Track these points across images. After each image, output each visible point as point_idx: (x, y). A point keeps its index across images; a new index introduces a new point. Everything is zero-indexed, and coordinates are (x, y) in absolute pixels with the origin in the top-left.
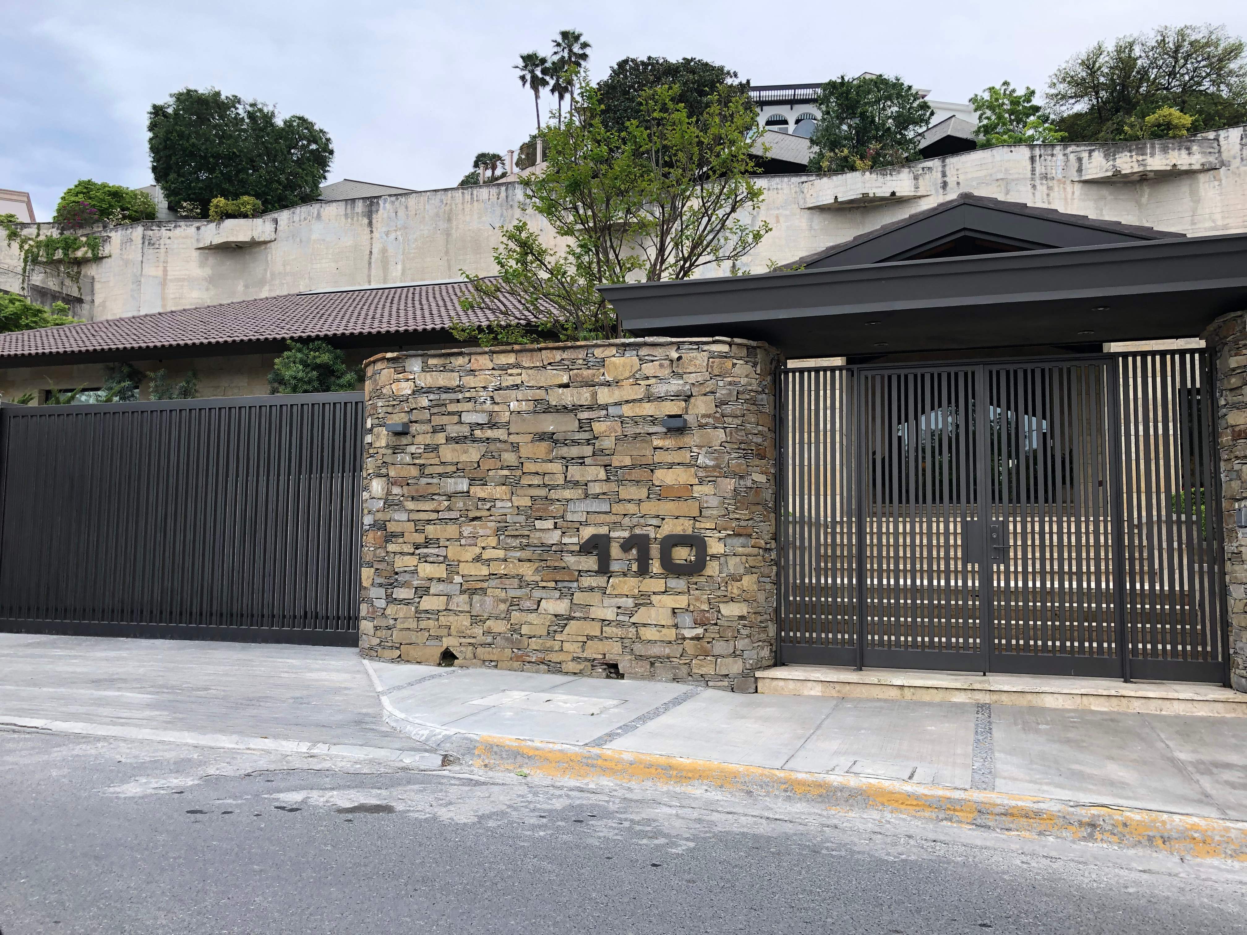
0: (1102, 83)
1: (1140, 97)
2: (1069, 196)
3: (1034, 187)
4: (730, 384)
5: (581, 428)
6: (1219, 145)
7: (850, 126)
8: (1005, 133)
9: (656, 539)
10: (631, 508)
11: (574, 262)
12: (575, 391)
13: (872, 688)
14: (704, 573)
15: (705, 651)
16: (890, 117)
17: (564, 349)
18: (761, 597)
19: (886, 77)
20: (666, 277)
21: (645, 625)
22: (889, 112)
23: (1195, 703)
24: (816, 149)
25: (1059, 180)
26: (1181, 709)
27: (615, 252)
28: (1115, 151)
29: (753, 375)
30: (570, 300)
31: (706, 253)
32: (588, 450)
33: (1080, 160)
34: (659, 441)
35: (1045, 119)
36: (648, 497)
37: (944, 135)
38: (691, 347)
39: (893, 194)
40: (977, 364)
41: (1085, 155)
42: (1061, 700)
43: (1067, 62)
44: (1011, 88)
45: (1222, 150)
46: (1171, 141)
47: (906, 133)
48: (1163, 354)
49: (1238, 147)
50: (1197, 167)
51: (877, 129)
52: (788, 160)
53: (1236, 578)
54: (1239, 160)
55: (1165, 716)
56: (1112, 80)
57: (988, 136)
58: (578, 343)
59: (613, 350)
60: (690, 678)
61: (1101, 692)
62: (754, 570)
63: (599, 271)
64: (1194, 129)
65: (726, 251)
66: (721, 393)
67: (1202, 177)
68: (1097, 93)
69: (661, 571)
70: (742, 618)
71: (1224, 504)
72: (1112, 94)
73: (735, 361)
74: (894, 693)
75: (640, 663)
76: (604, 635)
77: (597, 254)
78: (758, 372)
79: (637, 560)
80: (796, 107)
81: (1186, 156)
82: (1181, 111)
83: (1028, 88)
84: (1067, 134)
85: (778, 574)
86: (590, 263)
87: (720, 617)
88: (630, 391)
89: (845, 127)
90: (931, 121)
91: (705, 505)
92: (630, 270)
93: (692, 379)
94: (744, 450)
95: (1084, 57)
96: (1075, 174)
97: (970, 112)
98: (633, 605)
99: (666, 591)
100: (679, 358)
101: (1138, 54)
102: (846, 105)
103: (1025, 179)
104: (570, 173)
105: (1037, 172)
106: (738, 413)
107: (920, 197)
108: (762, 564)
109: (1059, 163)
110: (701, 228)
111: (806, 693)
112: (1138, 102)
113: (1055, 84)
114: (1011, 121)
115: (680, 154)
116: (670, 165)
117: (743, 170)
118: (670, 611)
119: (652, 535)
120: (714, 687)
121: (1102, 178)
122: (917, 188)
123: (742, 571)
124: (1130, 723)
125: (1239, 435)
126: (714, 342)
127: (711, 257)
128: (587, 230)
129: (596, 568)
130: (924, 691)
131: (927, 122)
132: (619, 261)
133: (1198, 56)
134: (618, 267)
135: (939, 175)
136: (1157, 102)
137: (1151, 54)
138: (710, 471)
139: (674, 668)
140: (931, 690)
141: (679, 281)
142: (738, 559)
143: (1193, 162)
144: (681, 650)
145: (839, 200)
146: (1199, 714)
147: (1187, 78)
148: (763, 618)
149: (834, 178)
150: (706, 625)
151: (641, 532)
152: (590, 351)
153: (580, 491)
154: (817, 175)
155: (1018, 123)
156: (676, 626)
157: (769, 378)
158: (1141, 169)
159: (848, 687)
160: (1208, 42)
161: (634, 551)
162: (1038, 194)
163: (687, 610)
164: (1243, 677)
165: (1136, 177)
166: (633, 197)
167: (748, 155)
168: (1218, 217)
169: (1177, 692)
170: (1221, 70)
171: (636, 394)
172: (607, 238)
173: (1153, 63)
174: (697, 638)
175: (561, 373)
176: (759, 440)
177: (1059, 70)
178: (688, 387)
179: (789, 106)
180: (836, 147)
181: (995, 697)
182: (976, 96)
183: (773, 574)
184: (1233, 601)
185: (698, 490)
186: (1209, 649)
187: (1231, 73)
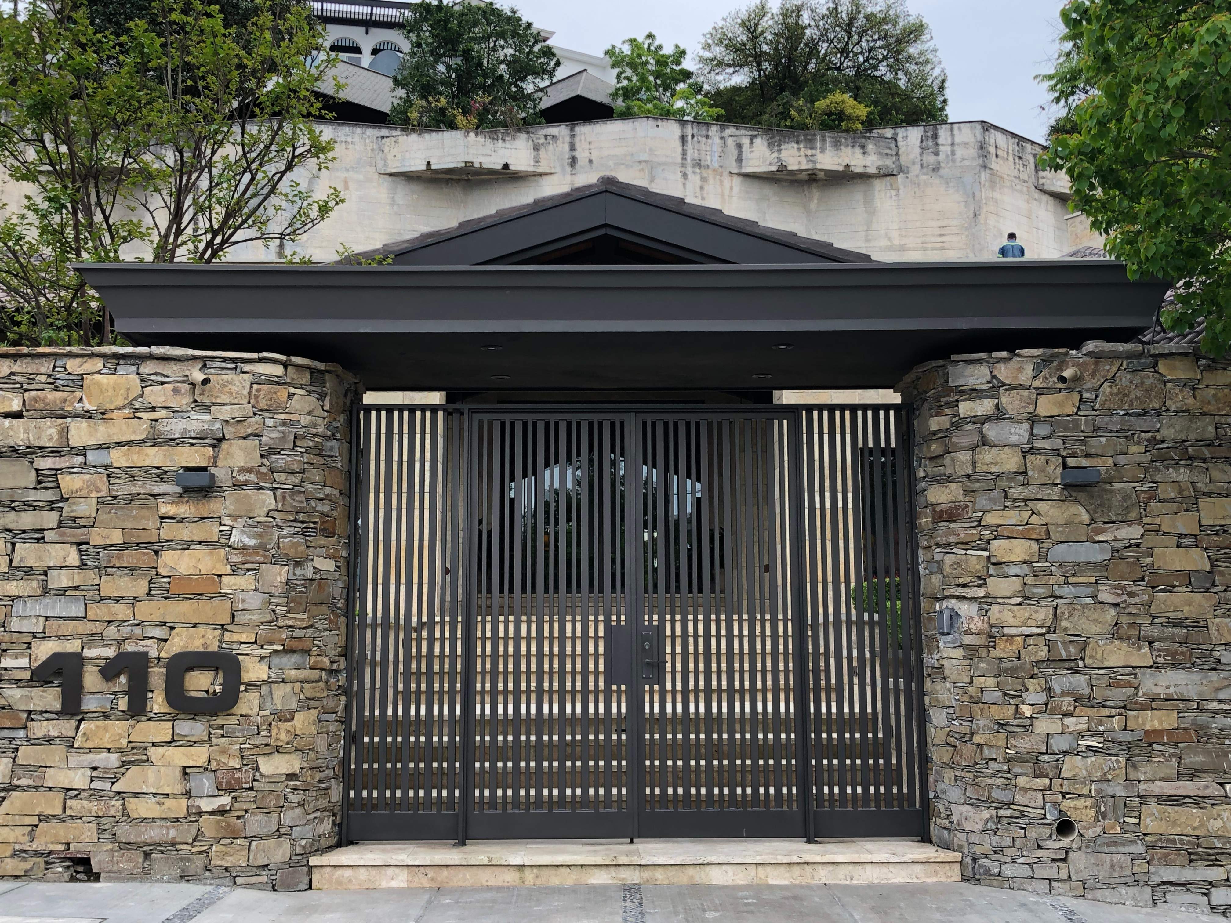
0: (765, 53)
1: (808, 76)
2: (727, 192)
3: (685, 175)
4: (284, 423)
5: (40, 482)
6: (897, 146)
7: (448, 67)
8: (649, 101)
9: (159, 659)
10: (121, 611)
11: (37, 223)
12: (32, 424)
13: (480, 872)
14: (235, 710)
15: (233, 831)
16: (502, 62)
17: (15, 357)
18: (322, 743)
19: (498, 6)
20: (183, 255)
21: (136, 795)
22: (501, 54)
23: (891, 866)
24: (402, 93)
25: (714, 170)
26: (875, 876)
27: (103, 212)
28: (780, 140)
29: (319, 412)
30: (27, 280)
31: (246, 225)
32: (50, 519)
33: (739, 146)
34: (169, 507)
35: (698, 89)
36: (148, 594)
37: (573, 95)
38: (224, 365)
39: (506, 166)
40: (628, 411)
41: (746, 141)
42: (730, 874)
43: (725, 20)
44: (657, 43)
45: (900, 152)
46: (844, 135)
47: (524, 86)
48: (853, 408)
49: (918, 151)
50: (872, 170)
51: (485, 76)
52: (362, 103)
53: (937, 700)
54: (918, 166)
55: (856, 888)
56: (776, 49)
57: (629, 102)
58: (40, 350)
59: (99, 364)
60: (208, 874)
61: (781, 859)
62: (312, 703)
63: (77, 239)
64: (870, 124)
65: (276, 226)
66: (270, 437)
67: (878, 185)
68: (759, 64)
69: (166, 709)
70: (291, 777)
71: (924, 604)
72: (776, 67)
73: (292, 390)
74: (510, 877)
75: (127, 854)
76: (68, 812)
77: (75, 213)
78: (327, 407)
79: (126, 693)
80: (373, 31)
81: (860, 156)
82: (855, 99)
83: (677, 46)
84: (723, 112)
85: (348, 707)
86: (63, 225)
87: (258, 777)
88: (124, 428)
89: (441, 68)
90: (556, 73)
91: (241, 607)
92: (125, 240)
93: (225, 413)
94: (303, 522)
95: (744, 15)
96: (734, 164)
97: (604, 68)
98: (118, 764)
99: (173, 741)
100: (206, 381)
101: (807, 22)
102: (444, 38)
103: (675, 164)
104: (35, 88)
105: (689, 157)
106: (296, 467)
107: (541, 175)
108: (325, 694)
109: (715, 148)
110: (241, 188)
111: (384, 884)
112: (807, 82)
113: (709, 46)
114: (657, 86)
115: (210, 78)
116: (194, 92)
117: (305, 112)
118: (178, 772)
119: (154, 654)
120: (245, 886)
121: (765, 172)
122: (538, 162)
123: (294, 706)
124: (817, 899)
125: (941, 517)
126: (261, 360)
127: (252, 232)
128: (60, 175)
129: (58, 706)
130: (552, 871)
131: (551, 75)
132: (109, 227)
133: (874, 33)
134: (107, 235)
135: (567, 148)
136: (827, 84)
137: (821, 23)
138: (250, 555)
139: (182, 859)
140: (562, 870)
141: (202, 266)
142: (288, 687)
143: (868, 164)
144: (194, 832)
145: (433, 167)
146: (895, 881)
147: (861, 59)
148: (323, 775)
149: (427, 136)
150: (235, 790)
151: (136, 649)
152: (59, 363)
153: (35, 584)
154: (403, 130)
155: (665, 90)
156: (188, 794)
157: (342, 418)
158: (810, 166)
159: (445, 872)
160: (884, 19)
161: (123, 679)
162: (689, 185)
163: (206, 769)
164: (945, 828)
165: (804, 176)
166: (133, 132)
167: (313, 92)
168: (895, 234)
169: (870, 853)
170: (899, 54)
171: (134, 432)
172: (92, 191)
173: (823, 35)
174: (221, 812)
175: (10, 395)
176: (326, 508)
177: (715, 28)
178: (218, 425)
179: (364, 29)
180: (429, 93)
181: (647, 874)
182: (614, 47)
183: (341, 708)
184: (933, 730)
185: (229, 584)
186: (905, 791)
187: (910, 58)
